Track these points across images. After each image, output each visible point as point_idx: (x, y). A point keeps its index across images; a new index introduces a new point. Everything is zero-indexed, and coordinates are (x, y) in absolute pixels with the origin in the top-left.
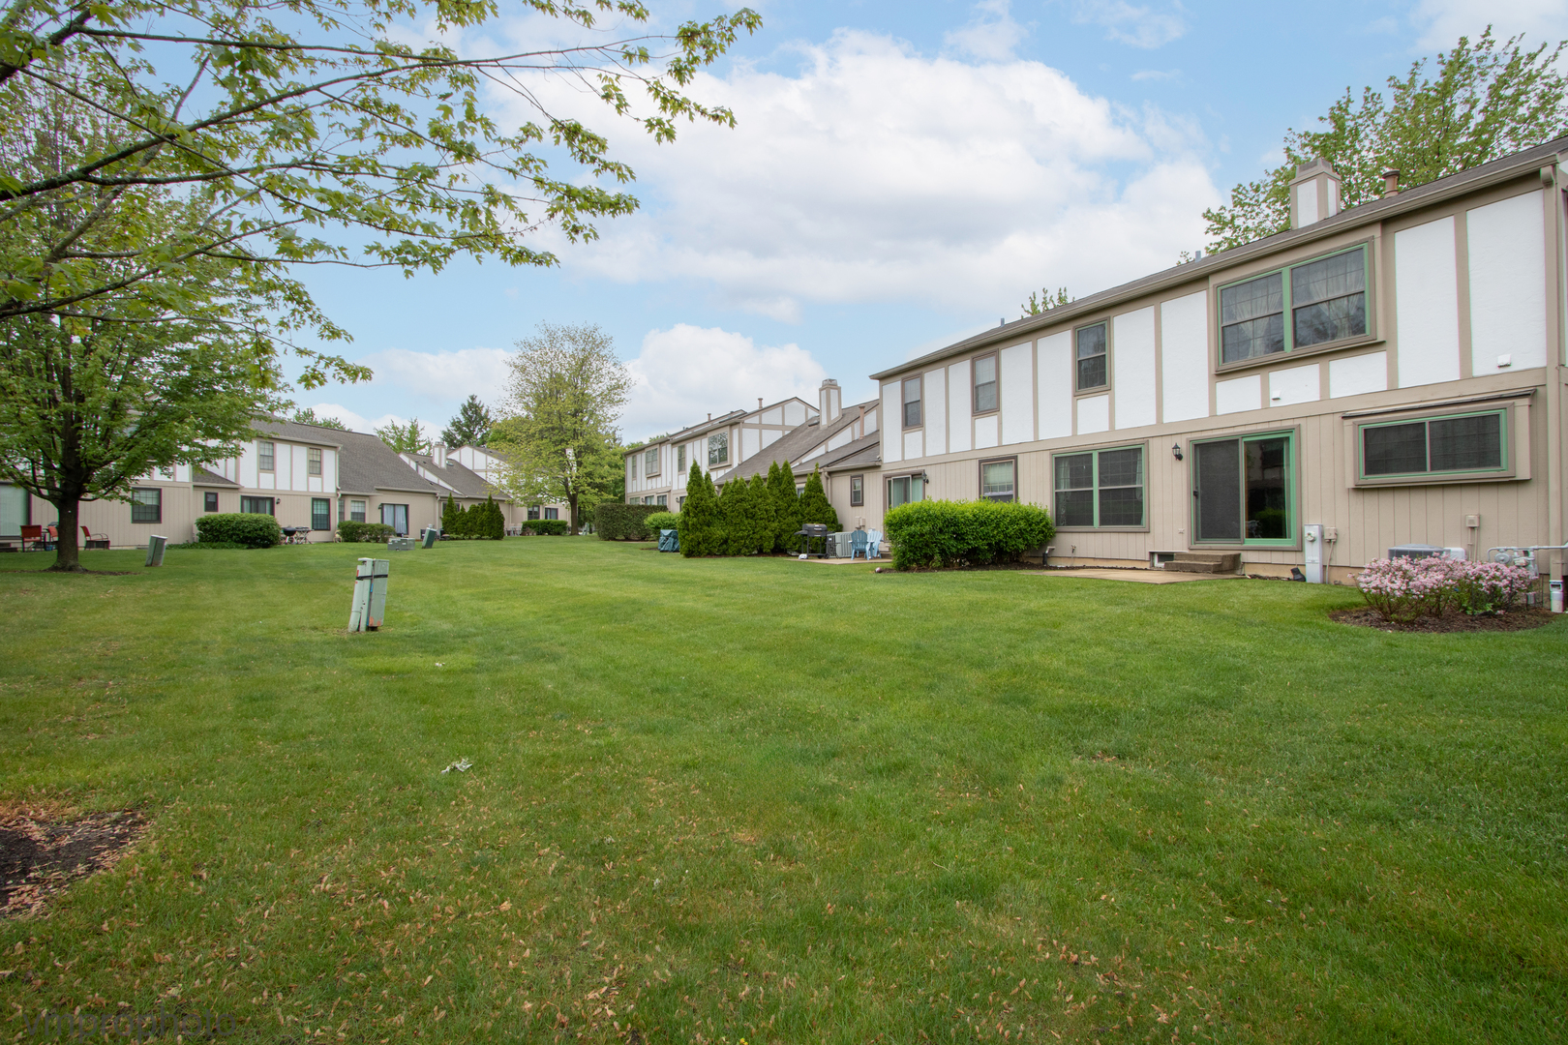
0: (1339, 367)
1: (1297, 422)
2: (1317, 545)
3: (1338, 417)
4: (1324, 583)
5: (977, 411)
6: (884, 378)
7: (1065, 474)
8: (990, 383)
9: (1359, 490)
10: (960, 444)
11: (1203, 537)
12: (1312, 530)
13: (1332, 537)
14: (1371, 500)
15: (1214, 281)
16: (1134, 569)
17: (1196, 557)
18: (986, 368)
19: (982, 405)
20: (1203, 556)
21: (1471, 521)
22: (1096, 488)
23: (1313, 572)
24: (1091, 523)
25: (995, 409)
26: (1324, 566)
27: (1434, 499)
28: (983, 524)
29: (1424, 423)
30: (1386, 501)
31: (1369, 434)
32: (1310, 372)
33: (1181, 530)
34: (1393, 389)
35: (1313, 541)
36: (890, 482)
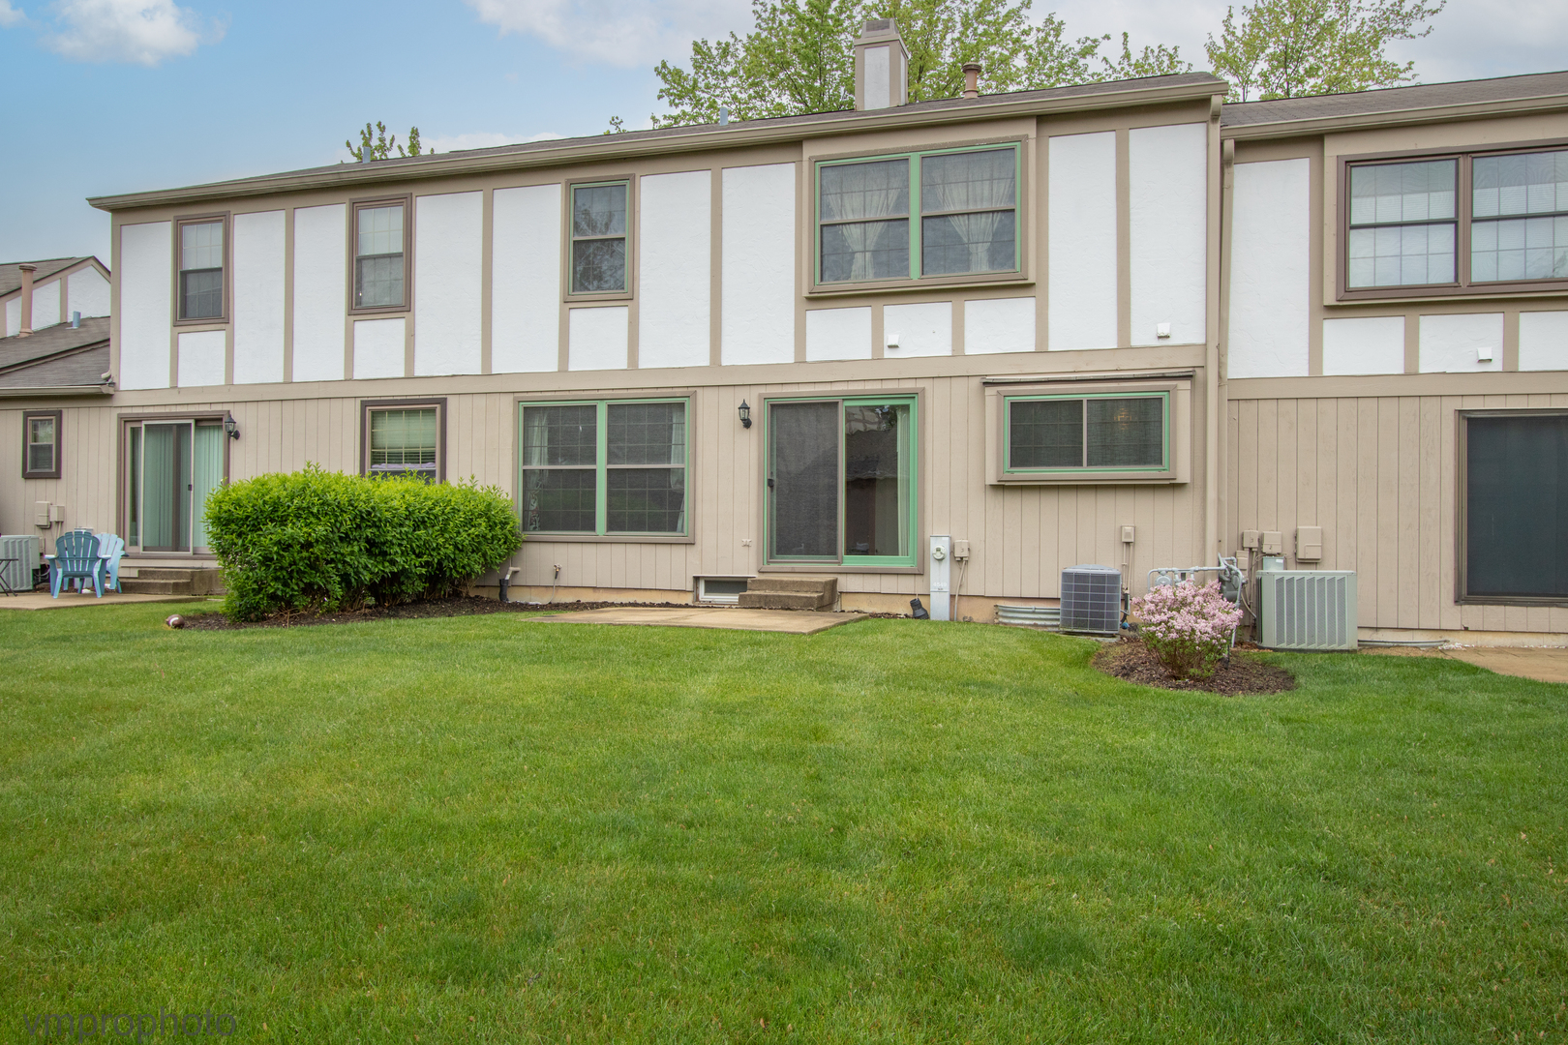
0: (977, 310)
1: (920, 384)
2: (946, 564)
3: (976, 382)
4: (952, 620)
5: (358, 307)
6: (127, 209)
7: (540, 439)
8: (390, 256)
9: (1001, 487)
10: (319, 363)
11: (779, 552)
12: (939, 544)
13: (965, 554)
14: (1013, 501)
15: (810, 151)
16: (668, 605)
17: (772, 584)
18: (382, 229)
19: (369, 296)
20: (794, 583)
21: (1128, 535)
22: (601, 466)
23: (939, 606)
24: (592, 528)
25: (403, 306)
26: (952, 597)
27: (1086, 502)
28: (420, 524)
29: (1080, 402)
30: (1031, 503)
31: (1020, 411)
32: (940, 312)
33: (746, 540)
34: (1042, 351)
35: (940, 560)
36: (135, 432)
